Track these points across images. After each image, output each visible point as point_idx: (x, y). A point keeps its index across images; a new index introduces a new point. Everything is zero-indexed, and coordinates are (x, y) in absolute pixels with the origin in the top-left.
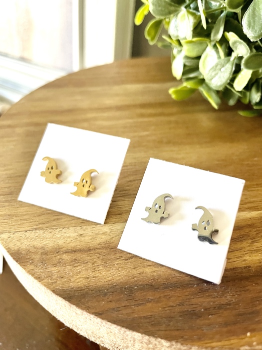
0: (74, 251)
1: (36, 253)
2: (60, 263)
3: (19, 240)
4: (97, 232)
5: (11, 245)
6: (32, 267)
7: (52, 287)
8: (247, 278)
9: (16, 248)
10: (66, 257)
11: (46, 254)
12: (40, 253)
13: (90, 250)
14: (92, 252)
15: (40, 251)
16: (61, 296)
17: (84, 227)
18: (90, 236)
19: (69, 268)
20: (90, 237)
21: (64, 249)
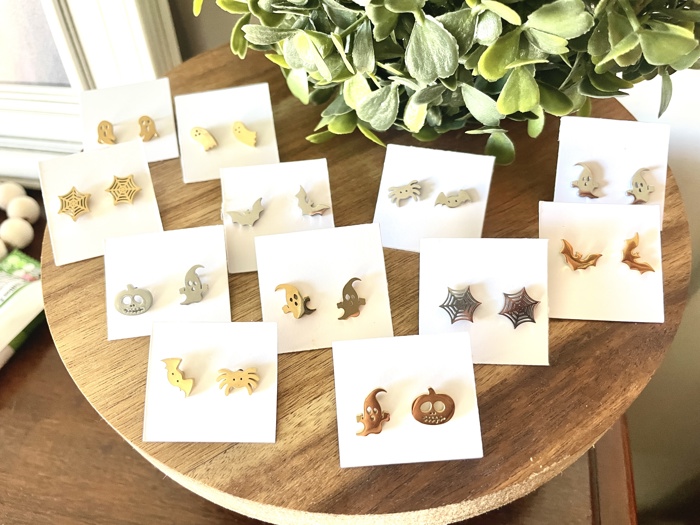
0: (303, 450)
1: (258, 474)
2: (295, 473)
3: (224, 468)
4: (317, 411)
5: (218, 479)
6: (264, 495)
7: (304, 506)
8: (507, 395)
9: (228, 480)
10: (298, 462)
11: (271, 469)
12: (262, 472)
13: (322, 439)
14: (326, 441)
15: (262, 469)
16: (320, 511)
17: (297, 412)
18: (312, 420)
19: (309, 474)
20: (313, 423)
21: (290, 453)
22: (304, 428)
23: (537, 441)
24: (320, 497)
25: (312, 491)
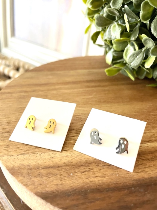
3: (14, 161)
6: (21, 178)
7: (35, 191)
10: (43, 171)
11: (31, 169)
12: (27, 169)
13: (58, 167)
18: (59, 158)
22: (54, 160)
24: (44, 190)
25: (42, 186)
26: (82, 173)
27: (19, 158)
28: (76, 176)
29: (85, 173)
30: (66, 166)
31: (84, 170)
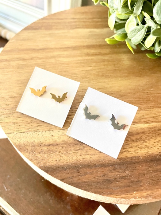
0: (49, 145)
2: (42, 151)
3: (19, 138)
4: (61, 134)
6: (27, 154)
7: (38, 165)
8: (137, 163)
9: (18, 143)
10: (45, 148)
11: (34, 146)
12: (31, 146)
13: (57, 145)
17: (54, 131)
18: (57, 136)
19: (47, 154)
21: (44, 144)
22: (53, 138)
23: (141, 186)
24: (46, 165)
25: (44, 161)
26: (77, 151)
27: (23, 136)
28: (72, 153)
29: (79, 151)
30: (64, 144)
31: (78, 148)
